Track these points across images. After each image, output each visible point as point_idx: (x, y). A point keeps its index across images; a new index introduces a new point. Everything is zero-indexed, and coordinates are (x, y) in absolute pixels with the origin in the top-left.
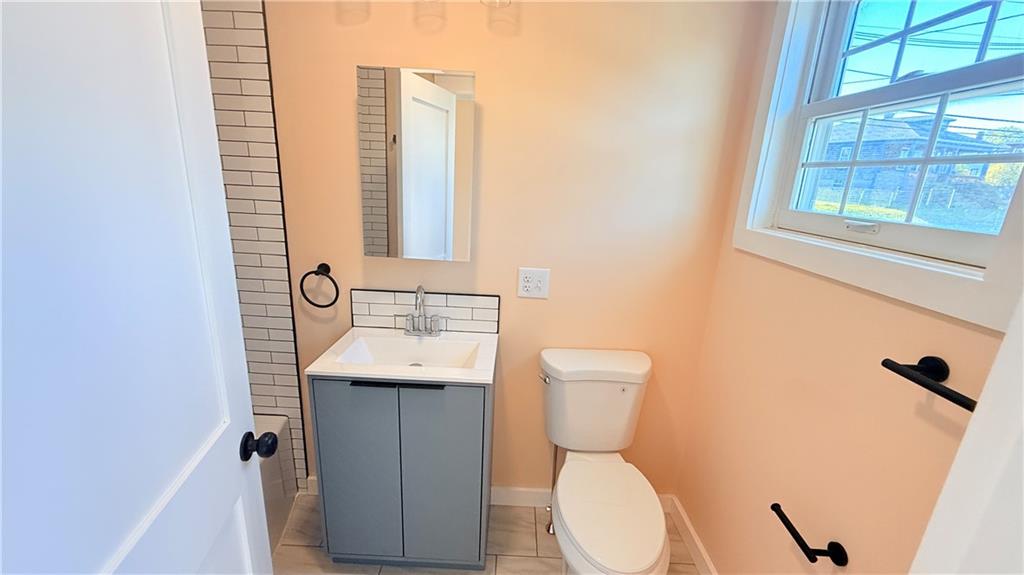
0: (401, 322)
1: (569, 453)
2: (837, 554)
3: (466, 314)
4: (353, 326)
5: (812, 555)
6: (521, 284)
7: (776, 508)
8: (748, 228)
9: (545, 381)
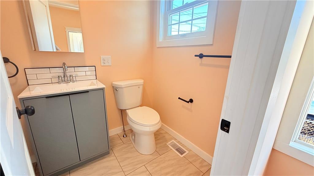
0: (54, 80)
1: (127, 111)
2: (191, 101)
3: (84, 74)
4: (28, 85)
5: (188, 102)
6: (102, 61)
7: (179, 98)
8: (160, 41)
9: (116, 90)
